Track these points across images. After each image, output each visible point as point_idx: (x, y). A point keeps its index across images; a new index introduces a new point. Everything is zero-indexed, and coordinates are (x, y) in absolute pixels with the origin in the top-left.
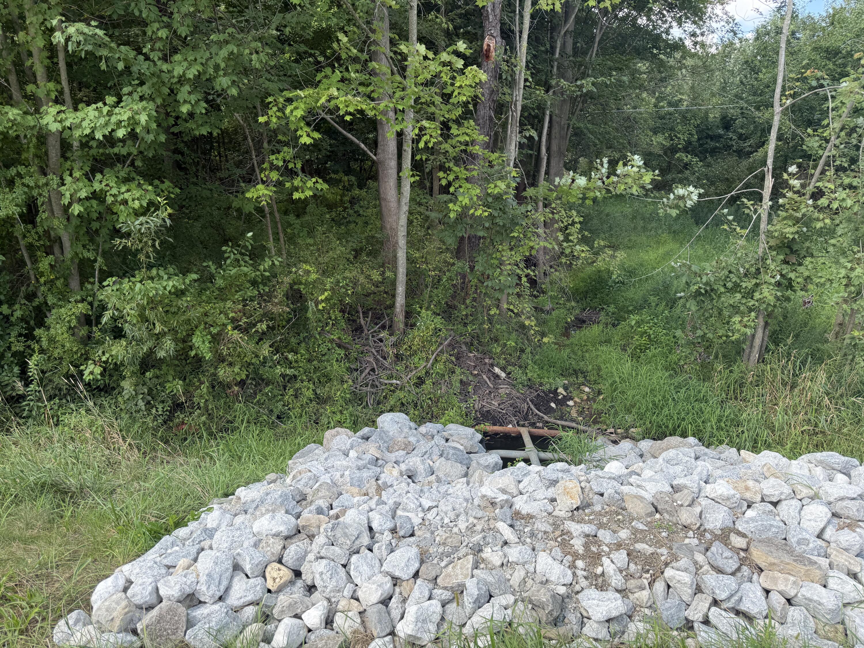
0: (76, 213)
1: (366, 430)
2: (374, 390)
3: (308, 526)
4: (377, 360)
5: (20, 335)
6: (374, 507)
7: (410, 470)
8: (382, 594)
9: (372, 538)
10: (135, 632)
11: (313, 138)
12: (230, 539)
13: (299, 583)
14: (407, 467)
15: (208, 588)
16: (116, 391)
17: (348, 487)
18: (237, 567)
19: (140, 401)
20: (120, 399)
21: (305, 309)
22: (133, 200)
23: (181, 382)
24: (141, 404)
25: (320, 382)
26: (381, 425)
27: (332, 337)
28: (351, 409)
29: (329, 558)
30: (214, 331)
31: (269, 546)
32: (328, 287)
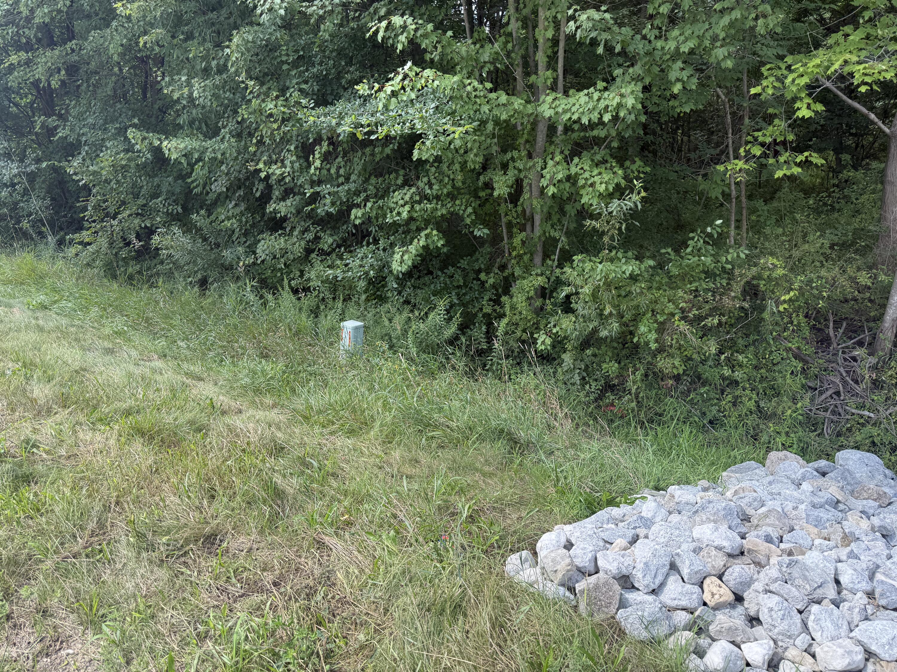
0: (550, 194)
1: (823, 463)
2: (835, 418)
3: (756, 551)
4: (845, 383)
5: (490, 300)
6: (844, 558)
7: (885, 528)
8: (849, 664)
9: (839, 593)
10: (572, 590)
11: (813, 111)
12: (668, 535)
13: (740, 609)
14: (882, 523)
15: (644, 576)
16: (556, 362)
17: (803, 523)
18: (673, 567)
19: (576, 375)
20: (559, 370)
21: (762, 309)
22: (601, 183)
23: (616, 365)
24: (577, 378)
25: (765, 394)
26: (841, 462)
27: (790, 345)
28: (800, 433)
29: (782, 597)
30: (661, 319)
31: (710, 557)
32: (796, 286)
